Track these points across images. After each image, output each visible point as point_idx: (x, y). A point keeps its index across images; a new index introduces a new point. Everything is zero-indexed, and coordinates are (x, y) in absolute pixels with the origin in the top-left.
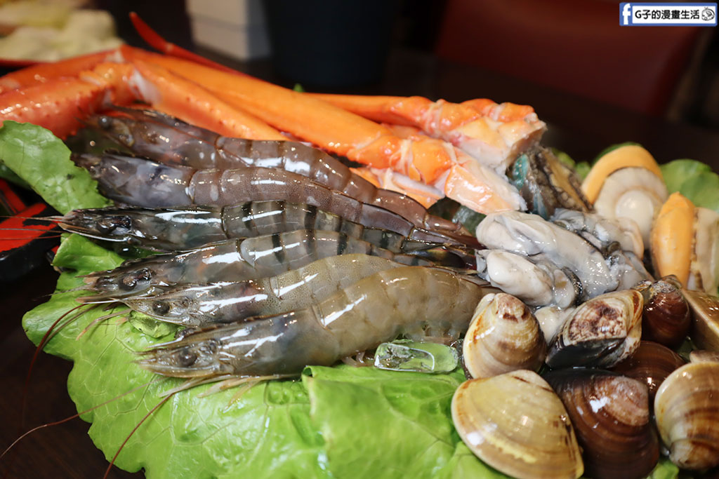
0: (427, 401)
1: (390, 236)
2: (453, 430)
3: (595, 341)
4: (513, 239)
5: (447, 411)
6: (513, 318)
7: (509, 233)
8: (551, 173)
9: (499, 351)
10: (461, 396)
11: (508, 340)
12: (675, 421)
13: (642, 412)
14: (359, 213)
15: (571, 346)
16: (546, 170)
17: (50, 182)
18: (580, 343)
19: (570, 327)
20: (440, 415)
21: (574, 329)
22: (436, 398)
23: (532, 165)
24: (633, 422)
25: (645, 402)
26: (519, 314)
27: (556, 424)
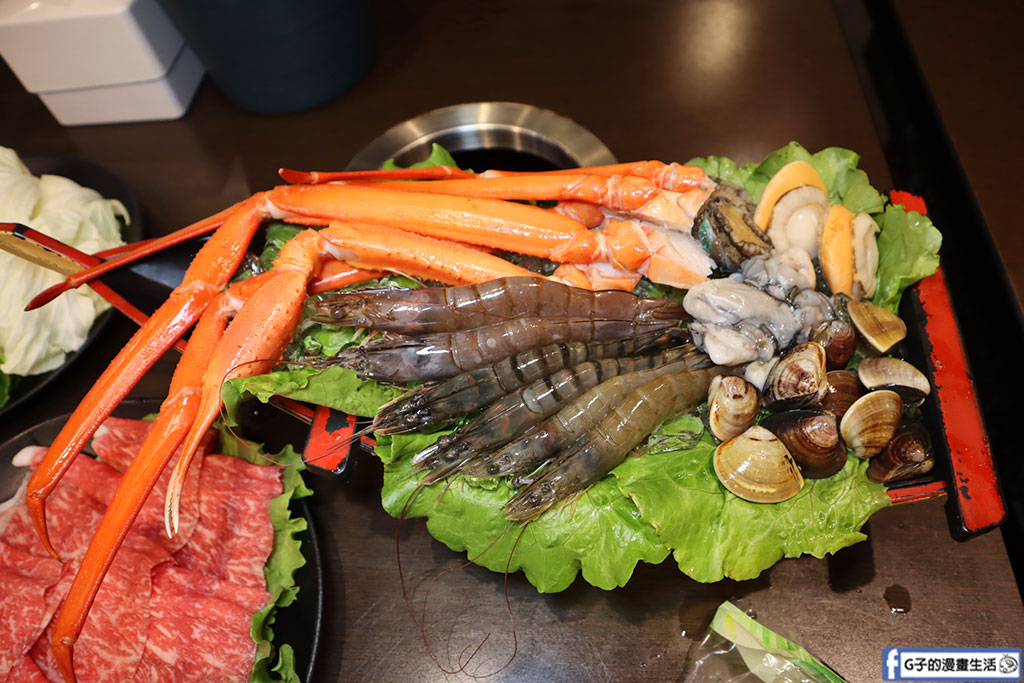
0: (698, 469)
1: (624, 343)
2: (720, 483)
3: (797, 397)
4: (718, 314)
5: (712, 470)
6: (740, 397)
7: (713, 310)
8: (732, 230)
9: (735, 421)
10: (719, 461)
11: (739, 412)
12: (855, 437)
13: (834, 437)
14: (593, 329)
15: (782, 400)
16: (727, 230)
17: (349, 400)
18: (788, 399)
19: (779, 387)
20: (709, 476)
21: (782, 389)
22: (703, 464)
23: (714, 230)
24: (829, 445)
25: (835, 431)
26: (742, 392)
27: (783, 463)
